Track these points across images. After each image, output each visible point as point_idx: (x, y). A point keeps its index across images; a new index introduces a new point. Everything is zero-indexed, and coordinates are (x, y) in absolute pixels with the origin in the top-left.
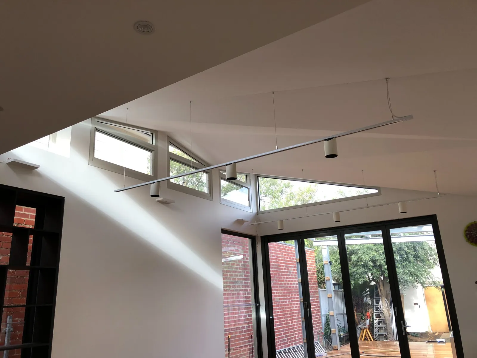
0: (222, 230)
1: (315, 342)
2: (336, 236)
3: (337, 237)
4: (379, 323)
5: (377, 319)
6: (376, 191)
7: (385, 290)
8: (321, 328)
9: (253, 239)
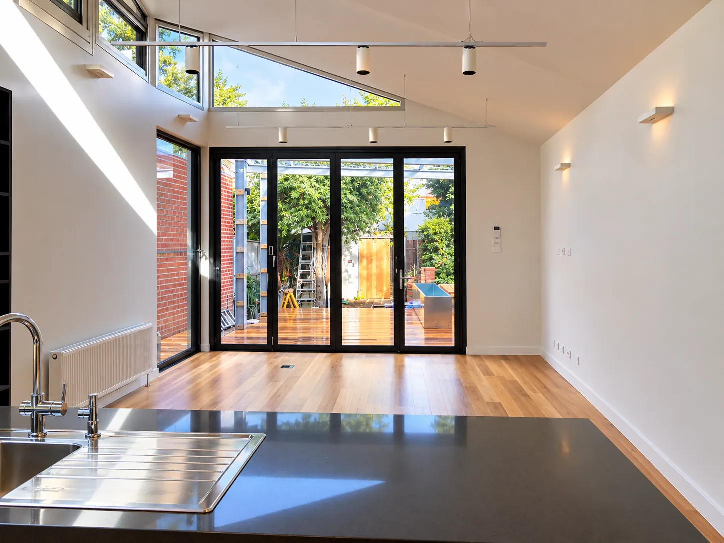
0: (158, 131)
1: (222, 312)
2: (329, 160)
3: (331, 162)
4: (303, 286)
5: (302, 280)
6: (399, 105)
7: (323, 238)
8: (232, 292)
9: (196, 151)
